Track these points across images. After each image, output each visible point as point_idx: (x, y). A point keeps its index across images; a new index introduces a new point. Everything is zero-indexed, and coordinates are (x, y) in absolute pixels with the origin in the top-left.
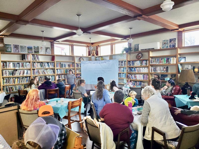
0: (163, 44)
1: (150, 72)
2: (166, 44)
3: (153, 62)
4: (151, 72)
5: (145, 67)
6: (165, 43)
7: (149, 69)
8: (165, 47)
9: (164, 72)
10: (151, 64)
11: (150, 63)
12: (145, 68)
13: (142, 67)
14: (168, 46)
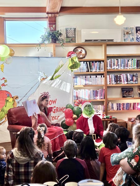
0: (124, 34)
1: (108, 83)
2: (130, 34)
3: (114, 65)
4: (110, 84)
5: (96, 75)
6: (127, 33)
7: (106, 78)
8: (129, 40)
9: (134, 82)
10: (109, 68)
11: (107, 67)
12: (98, 76)
13: (91, 75)
14: (133, 39)
